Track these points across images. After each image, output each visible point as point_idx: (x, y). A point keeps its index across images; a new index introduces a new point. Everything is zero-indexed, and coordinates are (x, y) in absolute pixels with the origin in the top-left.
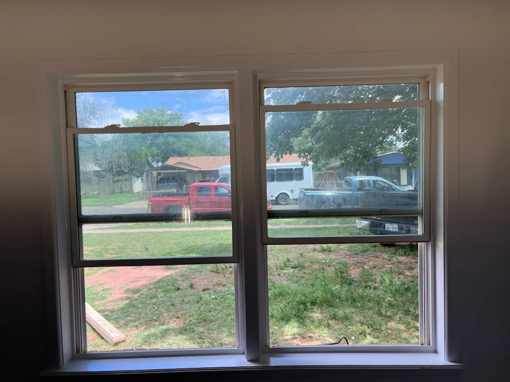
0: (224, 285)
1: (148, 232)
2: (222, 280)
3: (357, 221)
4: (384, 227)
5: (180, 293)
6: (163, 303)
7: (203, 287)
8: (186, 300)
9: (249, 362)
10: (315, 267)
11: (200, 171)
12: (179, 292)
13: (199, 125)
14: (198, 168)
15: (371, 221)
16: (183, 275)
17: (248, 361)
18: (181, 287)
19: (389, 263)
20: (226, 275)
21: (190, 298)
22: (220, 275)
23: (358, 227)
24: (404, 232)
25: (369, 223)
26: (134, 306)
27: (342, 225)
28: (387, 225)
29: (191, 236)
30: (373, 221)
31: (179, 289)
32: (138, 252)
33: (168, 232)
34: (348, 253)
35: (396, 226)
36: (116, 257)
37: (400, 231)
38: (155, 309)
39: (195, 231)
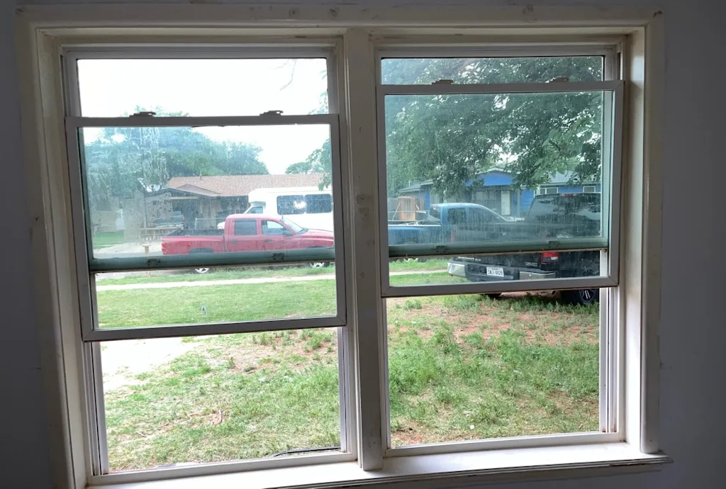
0: (276, 362)
1: (148, 289)
2: (271, 354)
3: (449, 264)
4: (486, 272)
5: (211, 377)
6: (187, 392)
7: (245, 366)
8: (223, 385)
9: (366, 473)
10: (403, 330)
11: (219, 198)
12: (209, 375)
13: (282, 114)
14: (215, 193)
15: (467, 263)
16: (213, 350)
17: (366, 471)
18: (212, 367)
19: (503, 320)
20: (277, 348)
21: (229, 383)
22: (267, 348)
23: (450, 272)
24: (512, 277)
25: (465, 267)
26: (142, 398)
27: (430, 272)
28: (489, 269)
29: (214, 293)
30: (469, 263)
31: (208, 371)
32: (137, 317)
33: (177, 288)
34: (446, 310)
35: (501, 269)
36: (106, 326)
37: (507, 277)
38: (177, 401)
39: (219, 286)
